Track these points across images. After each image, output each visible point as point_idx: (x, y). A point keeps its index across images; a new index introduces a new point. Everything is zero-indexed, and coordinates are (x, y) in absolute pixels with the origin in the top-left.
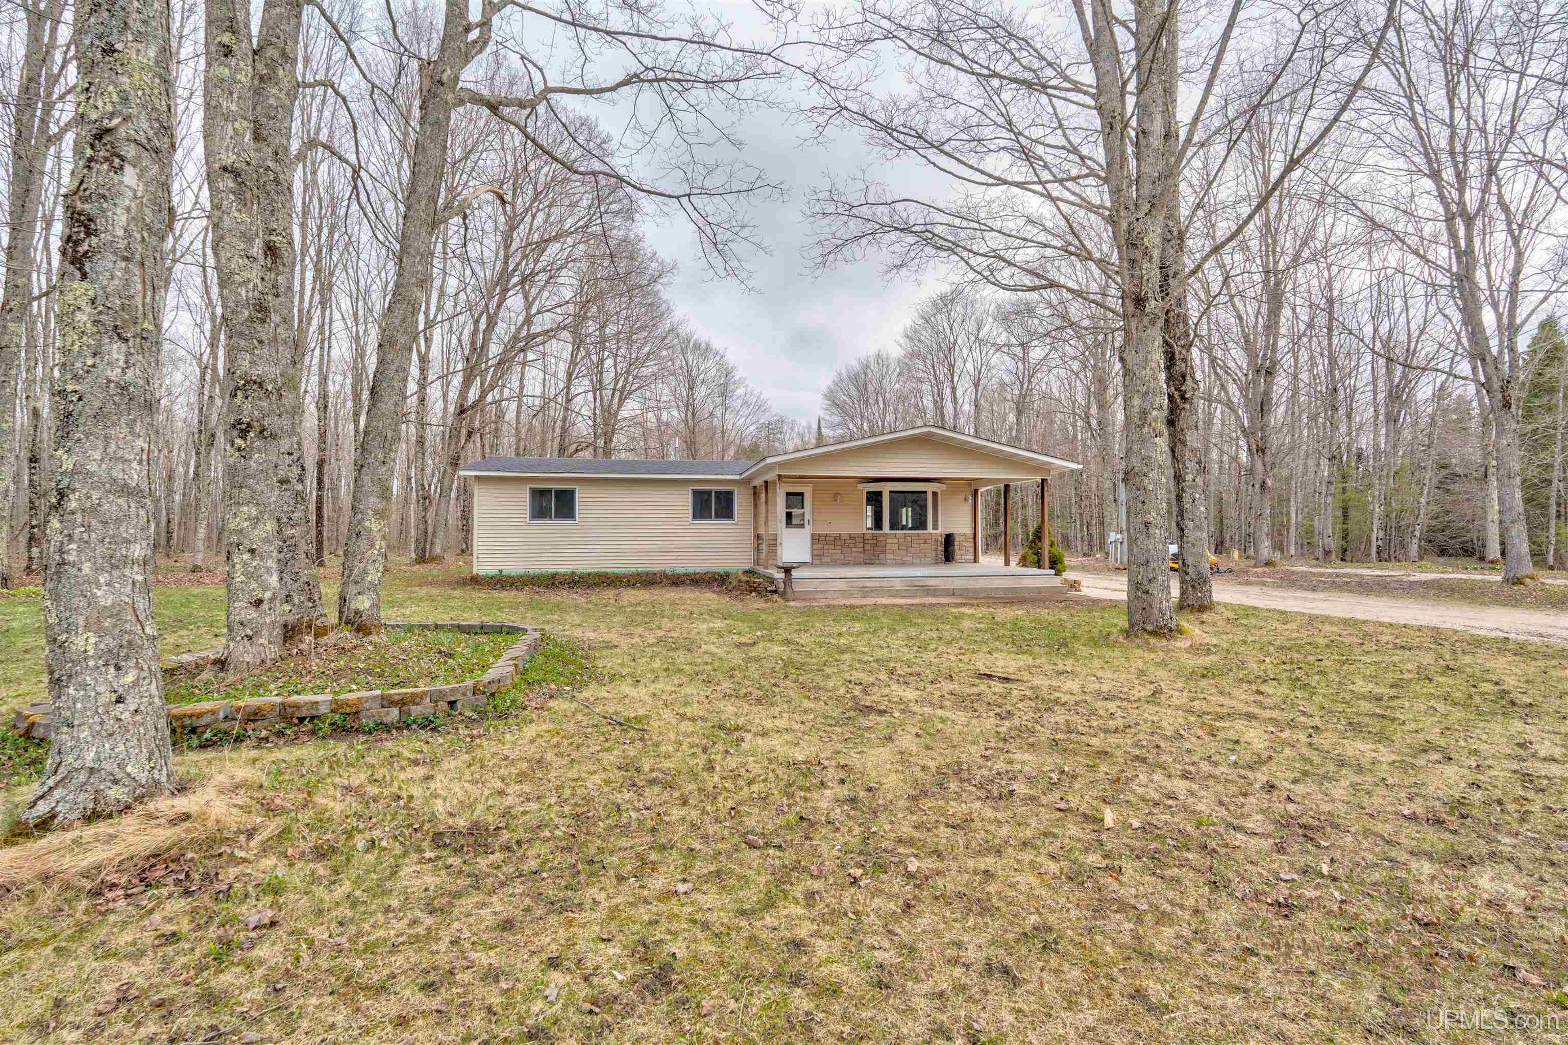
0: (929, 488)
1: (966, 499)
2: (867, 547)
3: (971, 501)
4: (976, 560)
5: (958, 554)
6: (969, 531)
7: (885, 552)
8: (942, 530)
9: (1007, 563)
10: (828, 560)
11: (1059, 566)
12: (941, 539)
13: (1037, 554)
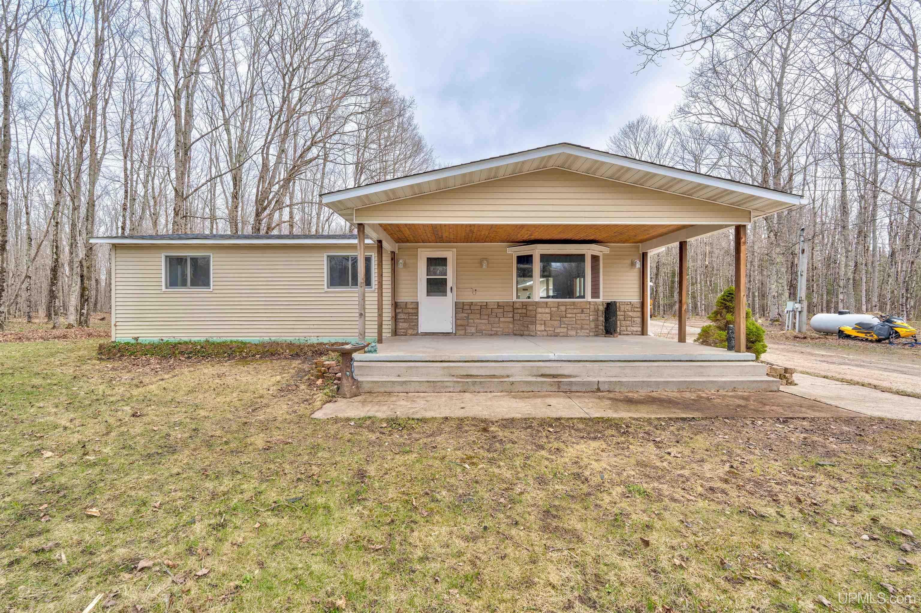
0: (588, 250)
1: (633, 264)
2: (517, 317)
3: (638, 265)
4: (644, 332)
5: (621, 324)
6: (635, 299)
7: (534, 323)
8: (603, 298)
9: (682, 338)
10: (473, 330)
11: (758, 345)
12: (601, 308)
13: (726, 327)
